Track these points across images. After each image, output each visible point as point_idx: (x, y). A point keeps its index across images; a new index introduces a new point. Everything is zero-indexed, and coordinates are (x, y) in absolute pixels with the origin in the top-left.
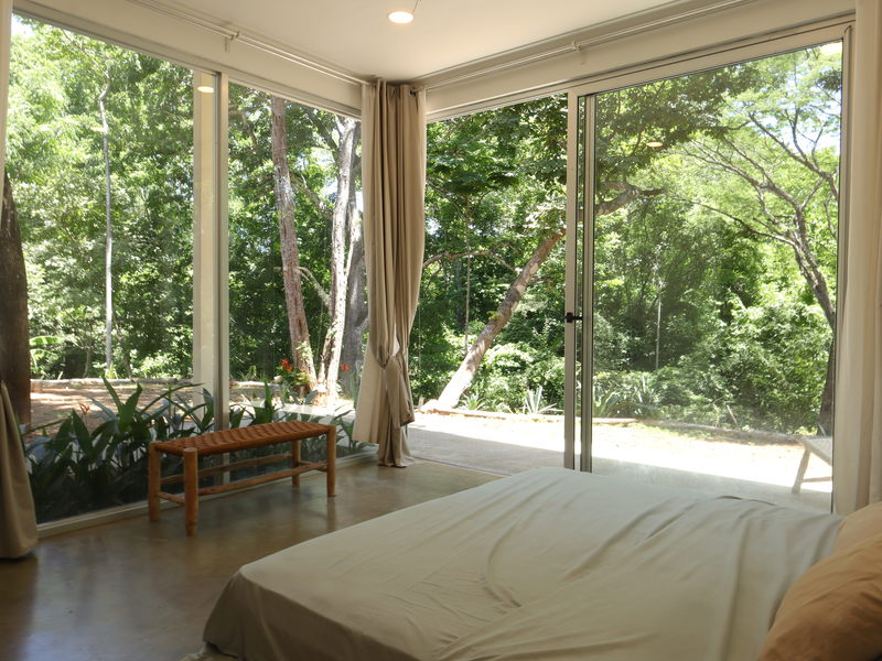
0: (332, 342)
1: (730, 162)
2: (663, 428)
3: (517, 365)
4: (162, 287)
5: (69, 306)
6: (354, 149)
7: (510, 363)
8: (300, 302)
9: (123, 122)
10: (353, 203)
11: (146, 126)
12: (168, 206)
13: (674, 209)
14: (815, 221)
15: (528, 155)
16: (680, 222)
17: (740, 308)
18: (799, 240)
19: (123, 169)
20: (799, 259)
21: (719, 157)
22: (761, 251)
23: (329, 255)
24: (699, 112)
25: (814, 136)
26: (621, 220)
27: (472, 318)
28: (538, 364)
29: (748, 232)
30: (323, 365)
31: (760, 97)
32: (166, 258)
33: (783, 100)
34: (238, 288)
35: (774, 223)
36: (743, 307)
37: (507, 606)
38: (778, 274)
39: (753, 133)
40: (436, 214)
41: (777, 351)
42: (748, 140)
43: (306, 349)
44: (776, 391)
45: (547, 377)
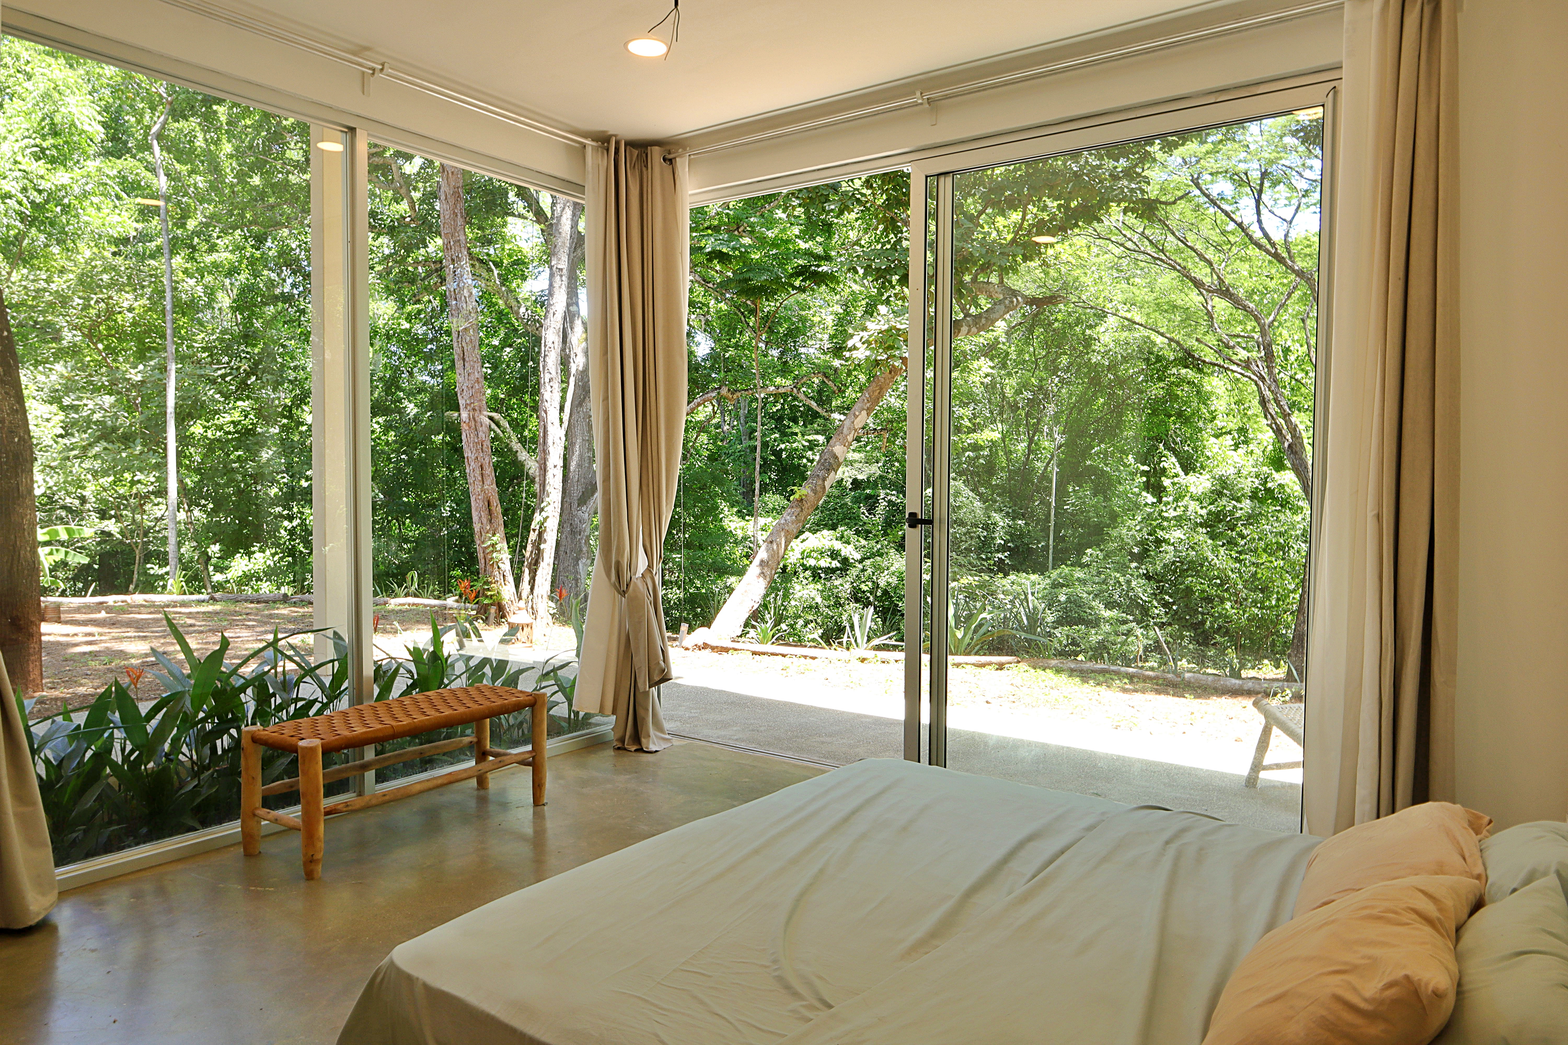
0: (540, 535)
1: (1162, 251)
2: (1058, 671)
3: (835, 564)
4: (261, 443)
5: (105, 473)
6: (574, 225)
7: (825, 562)
8: (489, 471)
9: (192, 172)
10: (573, 308)
11: (230, 179)
12: (270, 310)
13: (1078, 322)
14: (1289, 343)
15: (853, 235)
16: (1088, 342)
17: (1177, 476)
18: (1264, 372)
19: (194, 248)
20: (1263, 402)
21: (1147, 243)
22: (1207, 388)
23: (536, 391)
24: (1115, 177)
25: (1288, 213)
26: (996, 339)
27: (764, 489)
28: (868, 562)
29: (1189, 359)
30: (527, 571)
31: (1207, 153)
32: (267, 393)
33: (1243, 155)
34: (387, 443)
35: (1227, 346)
36: (1182, 473)
37: (811, 1007)
38: (1233, 424)
39: (1198, 206)
40: (708, 328)
41: (1231, 543)
42: (1190, 216)
43: (498, 547)
44: (1228, 605)
45: (882, 583)
